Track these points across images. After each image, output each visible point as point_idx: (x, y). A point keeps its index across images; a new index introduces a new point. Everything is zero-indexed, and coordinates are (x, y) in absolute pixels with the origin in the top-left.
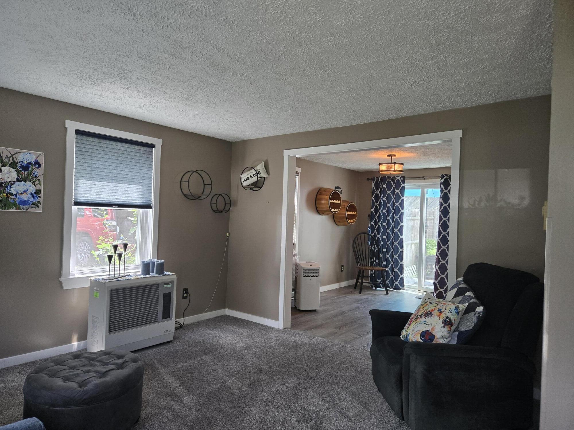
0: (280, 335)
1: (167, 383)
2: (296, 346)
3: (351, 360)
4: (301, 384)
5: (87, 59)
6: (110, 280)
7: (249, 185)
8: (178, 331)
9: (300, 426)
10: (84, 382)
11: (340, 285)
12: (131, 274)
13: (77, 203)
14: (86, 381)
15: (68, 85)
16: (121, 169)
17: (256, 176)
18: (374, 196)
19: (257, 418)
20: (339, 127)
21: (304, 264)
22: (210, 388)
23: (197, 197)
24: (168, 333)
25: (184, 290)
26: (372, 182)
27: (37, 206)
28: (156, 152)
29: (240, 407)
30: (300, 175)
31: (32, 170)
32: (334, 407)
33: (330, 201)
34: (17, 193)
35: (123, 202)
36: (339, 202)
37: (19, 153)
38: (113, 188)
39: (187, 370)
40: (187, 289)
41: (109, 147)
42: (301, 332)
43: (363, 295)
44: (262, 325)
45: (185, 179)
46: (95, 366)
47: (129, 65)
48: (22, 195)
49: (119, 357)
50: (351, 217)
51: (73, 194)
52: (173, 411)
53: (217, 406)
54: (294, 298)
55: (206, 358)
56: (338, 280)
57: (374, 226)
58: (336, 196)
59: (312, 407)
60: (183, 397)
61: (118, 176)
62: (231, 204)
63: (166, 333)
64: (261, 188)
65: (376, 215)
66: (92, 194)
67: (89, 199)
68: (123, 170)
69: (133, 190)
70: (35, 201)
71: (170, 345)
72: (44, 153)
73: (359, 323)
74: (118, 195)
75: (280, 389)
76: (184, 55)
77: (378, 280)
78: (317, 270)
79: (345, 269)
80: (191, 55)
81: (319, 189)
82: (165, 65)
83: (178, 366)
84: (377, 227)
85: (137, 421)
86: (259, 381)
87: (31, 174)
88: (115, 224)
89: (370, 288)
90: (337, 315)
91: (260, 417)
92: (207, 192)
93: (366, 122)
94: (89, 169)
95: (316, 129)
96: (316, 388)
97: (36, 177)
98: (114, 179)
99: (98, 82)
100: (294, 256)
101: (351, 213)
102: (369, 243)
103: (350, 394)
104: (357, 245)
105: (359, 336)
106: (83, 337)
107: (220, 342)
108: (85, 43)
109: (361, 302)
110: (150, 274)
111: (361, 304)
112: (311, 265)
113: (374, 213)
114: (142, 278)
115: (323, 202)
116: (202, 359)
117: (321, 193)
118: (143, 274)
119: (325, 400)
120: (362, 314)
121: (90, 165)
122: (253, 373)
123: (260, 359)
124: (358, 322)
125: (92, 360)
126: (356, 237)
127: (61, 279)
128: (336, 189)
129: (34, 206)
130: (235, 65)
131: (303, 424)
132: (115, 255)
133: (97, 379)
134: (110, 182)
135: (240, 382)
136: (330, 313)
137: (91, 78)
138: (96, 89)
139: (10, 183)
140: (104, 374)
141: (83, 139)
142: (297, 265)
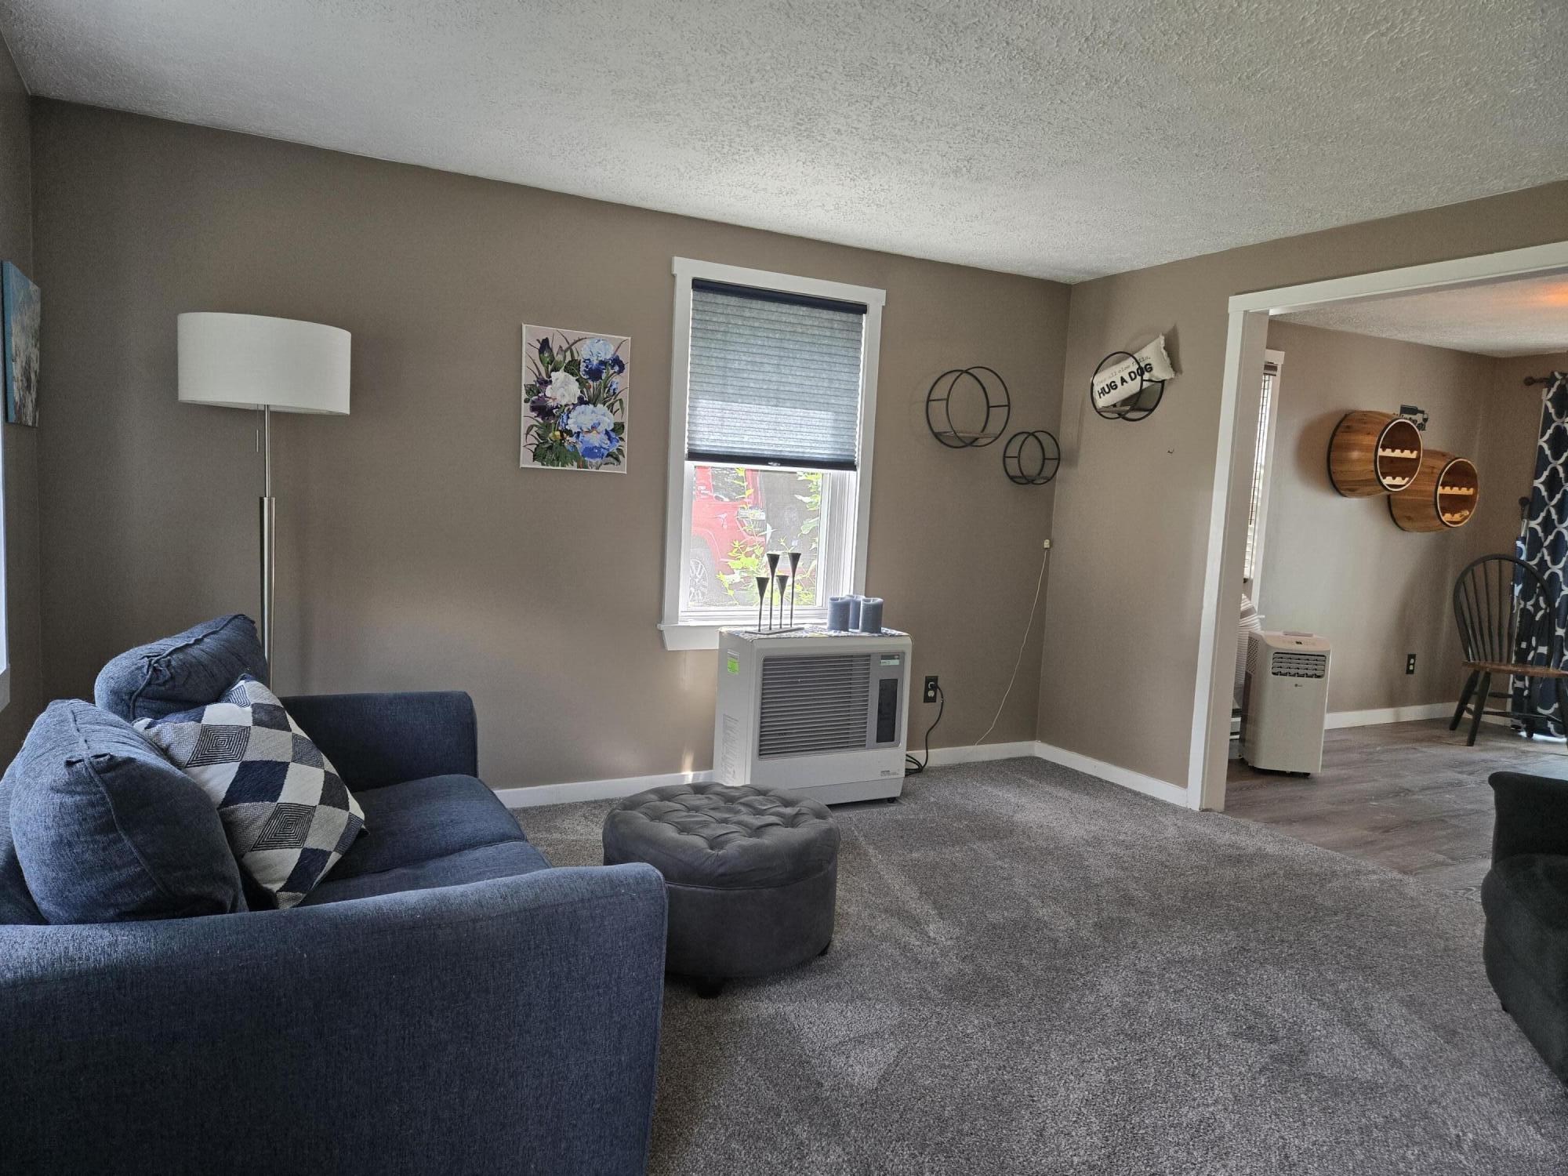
0: (1191, 825)
1: (889, 888)
2: (1237, 859)
3: (1417, 918)
4: (1248, 951)
5: (728, 99)
6: (762, 636)
7: (1114, 406)
8: (912, 779)
9: (1239, 1046)
10: (720, 839)
11: (1397, 715)
12: (805, 626)
13: (694, 455)
14: (722, 838)
15: (682, 170)
16: (788, 372)
17: (1139, 378)
18: (1546, 437)
19: (1115, 1003)
20: (1423, 208)
21: (1276, 638)
22: (994, 917)
23: (968, 442)
24: (887, 777)
25: (928, 679)
26: (1545, 390)
27: (617, 459)
28: (870, 325)
29: (1069, 971)
30: (1278, 373)
31: (608, 378)
32: (1348, 1024)
33: (1380, 452)
34: (580, 430)
35: (790, 452)
36: (1414, 455)
37: (582, 339)
38: (769, 419)
39: (935, 866)
40: (935, 679)
41: (762, 316)
42: (1254, 826)
43: (1482, 751)
44: (1137, 794)
45: (940, 392)
46: (738, 812)
47: (821, 100)
48: (589, 435)
49: (787, 803)
50: (1454, 504)
51: (687, 434)
52: (905, 948)
53: (1011, 957)
54: (1237, 737)
55: (985, 849)
56: (1393, 700)
57: (1541, 534)
58: (1402, 435)
59: (1279, 1010)
60: (927, 923)
61: (782, 388)
62: (1059, 459)
63: (884, 778)
64: (1151, 410)
65: (1551, 498)
66: (724, 434)
67: (719, 444)
68: (793, 372)
69: (814, 423)
70: (614, 450)
71: (893, 808)
72: (630, 338)
73: (1458, 827)
74: (779, 435)
75: (1185, 951)
76: (958, 50)
77: (1540, 710)
78: (1321, 658)
79: (1419, 665)
80: (977, 48)
81: (1343, 415)
82: (908, 85)
83: (915, 855)
84: (1551, 538)
85: (824, 952)
86: (1124, 923)
87: (605, 388)
88: (763, 517)
89: (1512, 733)
90: (1379, 796)
91: (1125, 1005)
92: (994, 427)
93: (1526, 184)
94: (721, 373)
95: (1343, 222)
96: (1292, 967)
97: (614, 393)
98: (772, 395)
99: (747, 154)
100: (1246, 614)
101: (1456, 491)
102: (1518, 589)
103: (1402, 1001)
104: (1471, 594)
105: (1453, 859)
106: (705, 761)
107: (1018, 817)
108: (728, 57)
109: (1470, 769)
110: (850, 630)
111: (1471, 773)
112: (1298, 643)
113: (1544, 493)
114: (830, 636)
115: (1355, 455)
116: (972, 849)
117: (1348, 427)
118: (831, 628)
119: (1318, 1000)
120: (1471, 803)
121: (721, 364)
122: (1107, 902)
123: (1128, 873)
124: (1454, 821)
125: (730, 800)
126: (1470, 568)
127: (662, 627)
128: (1406, 416)
129: (612, 460)
130: (1095, 56)
131: (1250, 1044)
132: (772, 580)
133: (743, 838)
134: (764, 403)
135: (1073, 916)
136: (1358, 787)
137: (732, 144)
138: (742, 171)
139: (567, 408)
140: (758, 831)
141: (708, 300)
142: (1254, 642)
